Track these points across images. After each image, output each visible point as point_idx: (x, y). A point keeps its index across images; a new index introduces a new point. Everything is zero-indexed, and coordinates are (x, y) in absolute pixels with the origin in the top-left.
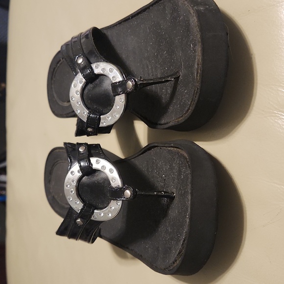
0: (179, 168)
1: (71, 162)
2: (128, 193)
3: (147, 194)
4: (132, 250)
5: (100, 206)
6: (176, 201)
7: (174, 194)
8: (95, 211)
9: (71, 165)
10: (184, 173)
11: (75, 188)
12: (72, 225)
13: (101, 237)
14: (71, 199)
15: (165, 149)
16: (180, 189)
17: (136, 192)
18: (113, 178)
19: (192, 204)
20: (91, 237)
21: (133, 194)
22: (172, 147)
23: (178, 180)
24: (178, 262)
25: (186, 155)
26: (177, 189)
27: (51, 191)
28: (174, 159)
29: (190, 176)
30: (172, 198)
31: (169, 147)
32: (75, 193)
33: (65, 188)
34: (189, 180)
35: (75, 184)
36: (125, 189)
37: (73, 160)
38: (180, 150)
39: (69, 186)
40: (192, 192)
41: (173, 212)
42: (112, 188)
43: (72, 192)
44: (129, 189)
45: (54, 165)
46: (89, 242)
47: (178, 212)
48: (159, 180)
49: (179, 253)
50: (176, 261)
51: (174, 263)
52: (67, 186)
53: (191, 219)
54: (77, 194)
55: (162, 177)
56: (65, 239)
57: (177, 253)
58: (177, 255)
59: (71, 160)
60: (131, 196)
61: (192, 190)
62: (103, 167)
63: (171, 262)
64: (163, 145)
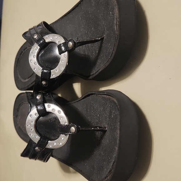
0: (110, 110)
1: (31, 107)
2: (73, 129)
3: (87, 129)
4: (74, 166)
5: (52, 138)
6: (107, 133)
7: (106, 128)
8: (49, 142)
9: (31, 109)
10: (114, 114)
11: (34, 127)
12: (32, 151)
13: (53, 156)
14: (32, 135)
15: (100, 96)
16: (111, 125)
17: (79, 128)
18: (61, 117)
19: (120, 137)
20: (46, 159)
21: (77, 130)
22: (105, 95)
23: (110, 119)
24: (108, 178)
25: (115, 101)
26: (108, 125)
27: (18, 123)
28: (106, 103)
29: (118, 116)
30: (104, 132)
31: (103, 95)
32: (34, 131)
33: (27, 127)
34: (118, 119)
35: (33, 123)
36: (71, 127)
37: (32, 105)
38: (111, 97)
39: (29, 125)
40: (120, 128)
41: (106, 142)
42: (61, 125)
43: (32, 130)
44: (74, 127)
45: (20, 105)
46: (44, 161)
47: (109, 141)
48: (95, 118)
49: (110, 171)
50: (107, 177)
51: (105, 178)
52: (28, 125)
53: (119, 148)
54: (35, 131)
55: (97, 116)
56: (27, 159)
57: (108, 171)
58: (108, 173)
59: (30, 105)
60: (75, 131)
61: (121, 127)
62: (53, 109)
63: (103, 177)
64: (99, 93)
